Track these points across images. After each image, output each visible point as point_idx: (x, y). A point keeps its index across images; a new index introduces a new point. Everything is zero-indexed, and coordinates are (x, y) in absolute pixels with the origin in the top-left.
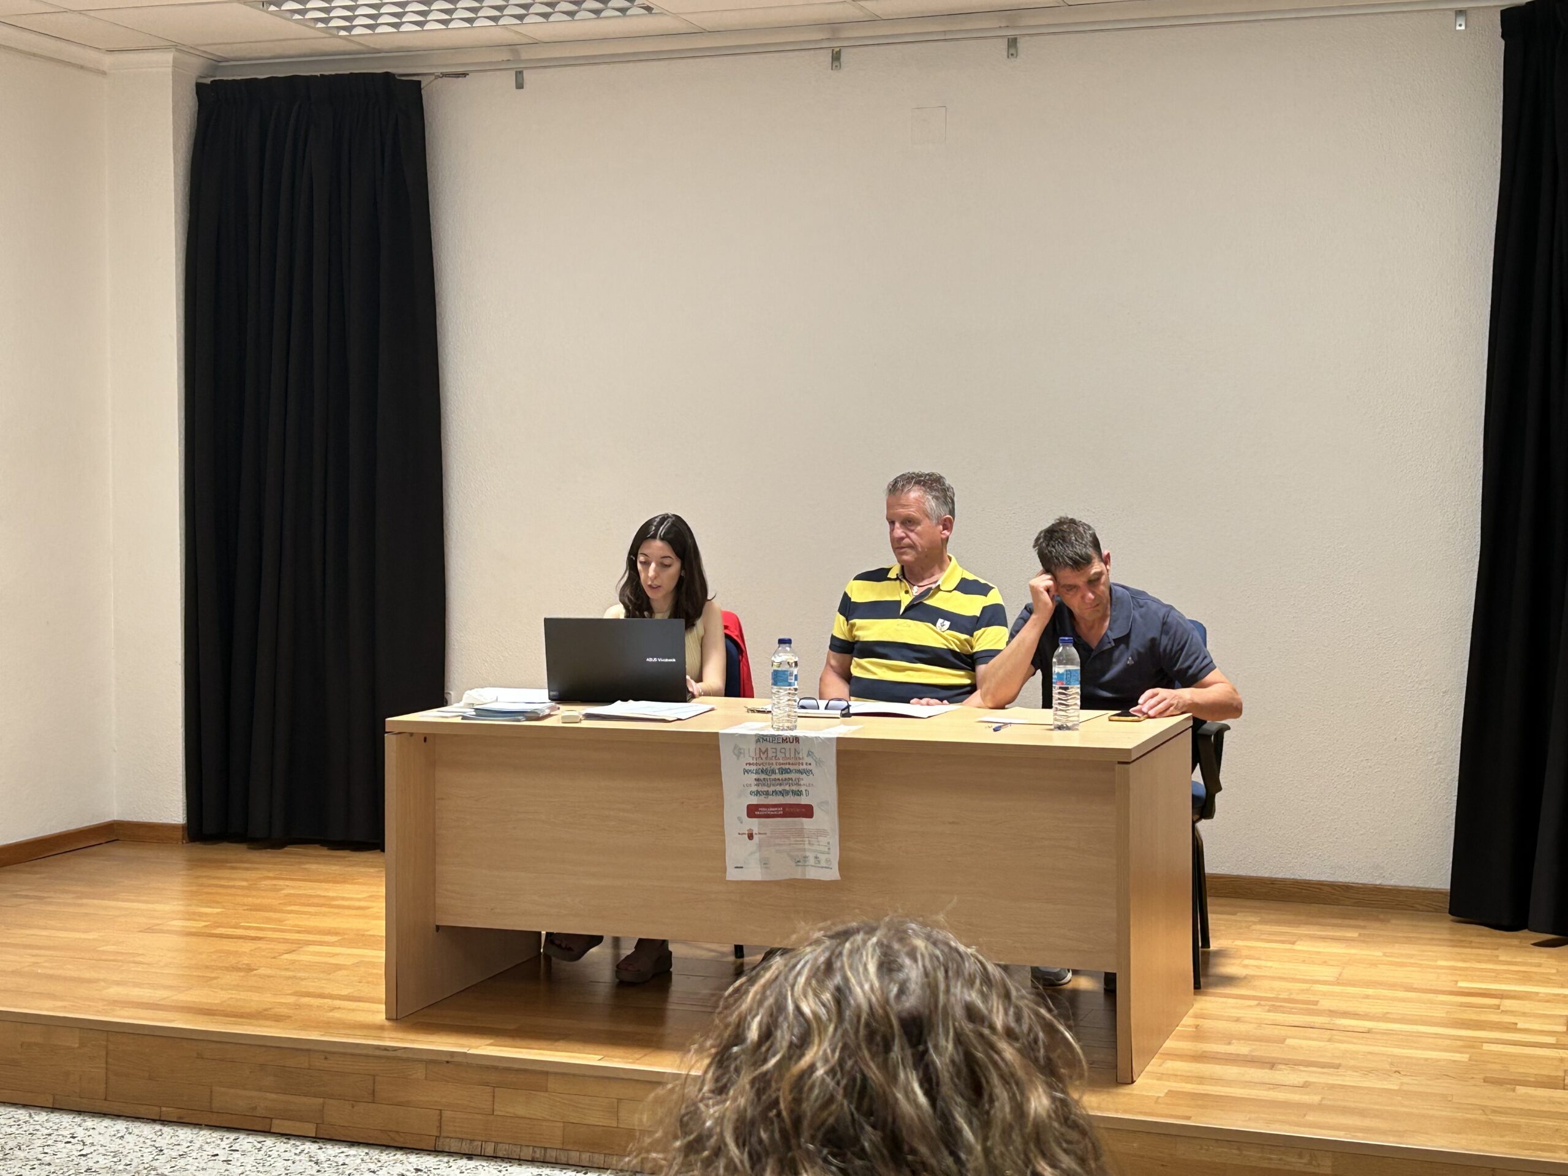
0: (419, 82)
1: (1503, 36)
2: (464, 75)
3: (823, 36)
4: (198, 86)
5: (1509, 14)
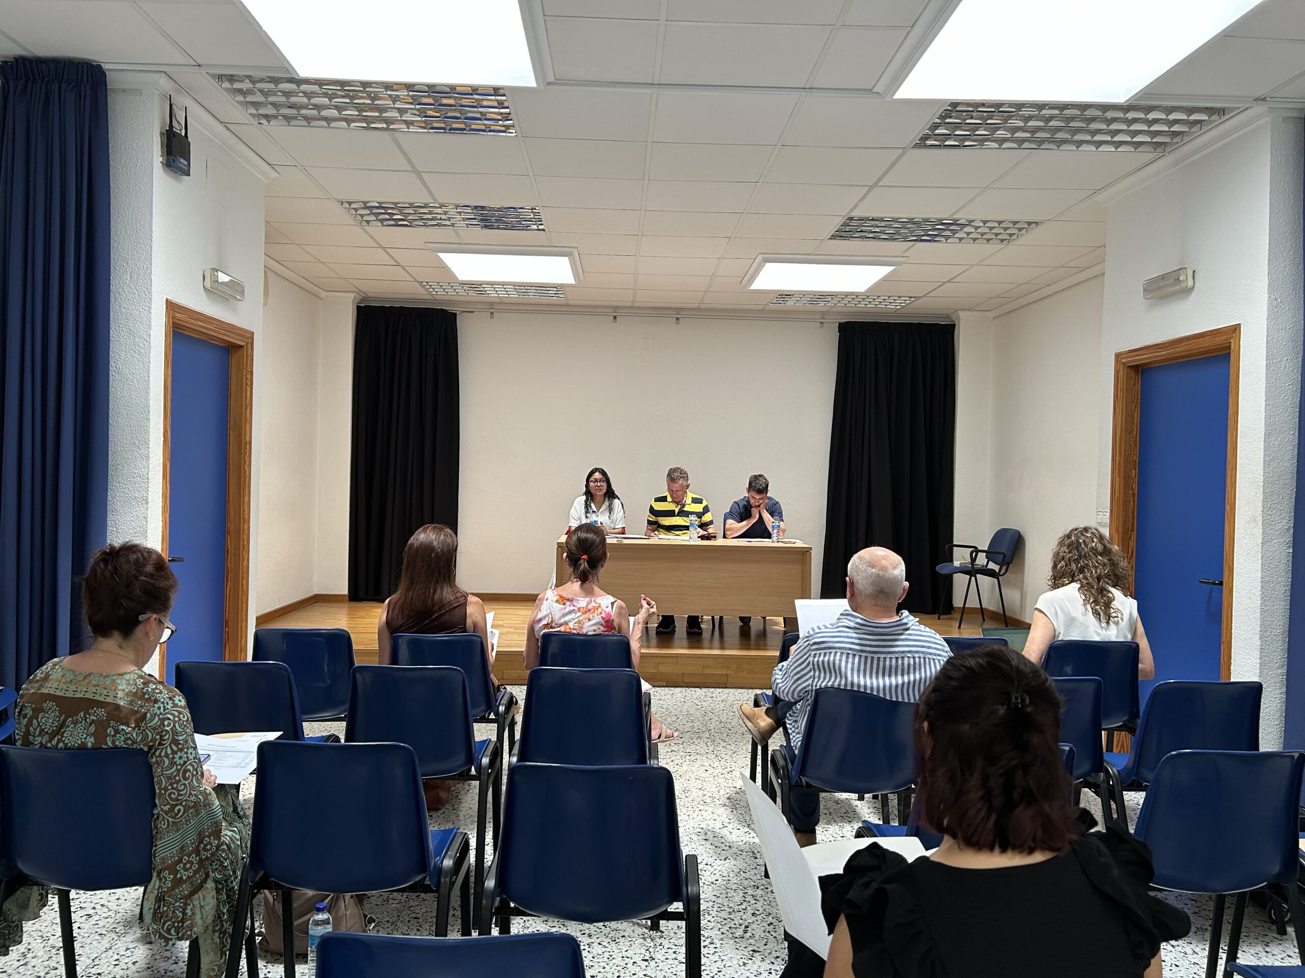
0: (456, 314)
1: (839, 332)
2: (473, 312)
3: (611, 311)
4: (358, 306)
5: (841, 325)
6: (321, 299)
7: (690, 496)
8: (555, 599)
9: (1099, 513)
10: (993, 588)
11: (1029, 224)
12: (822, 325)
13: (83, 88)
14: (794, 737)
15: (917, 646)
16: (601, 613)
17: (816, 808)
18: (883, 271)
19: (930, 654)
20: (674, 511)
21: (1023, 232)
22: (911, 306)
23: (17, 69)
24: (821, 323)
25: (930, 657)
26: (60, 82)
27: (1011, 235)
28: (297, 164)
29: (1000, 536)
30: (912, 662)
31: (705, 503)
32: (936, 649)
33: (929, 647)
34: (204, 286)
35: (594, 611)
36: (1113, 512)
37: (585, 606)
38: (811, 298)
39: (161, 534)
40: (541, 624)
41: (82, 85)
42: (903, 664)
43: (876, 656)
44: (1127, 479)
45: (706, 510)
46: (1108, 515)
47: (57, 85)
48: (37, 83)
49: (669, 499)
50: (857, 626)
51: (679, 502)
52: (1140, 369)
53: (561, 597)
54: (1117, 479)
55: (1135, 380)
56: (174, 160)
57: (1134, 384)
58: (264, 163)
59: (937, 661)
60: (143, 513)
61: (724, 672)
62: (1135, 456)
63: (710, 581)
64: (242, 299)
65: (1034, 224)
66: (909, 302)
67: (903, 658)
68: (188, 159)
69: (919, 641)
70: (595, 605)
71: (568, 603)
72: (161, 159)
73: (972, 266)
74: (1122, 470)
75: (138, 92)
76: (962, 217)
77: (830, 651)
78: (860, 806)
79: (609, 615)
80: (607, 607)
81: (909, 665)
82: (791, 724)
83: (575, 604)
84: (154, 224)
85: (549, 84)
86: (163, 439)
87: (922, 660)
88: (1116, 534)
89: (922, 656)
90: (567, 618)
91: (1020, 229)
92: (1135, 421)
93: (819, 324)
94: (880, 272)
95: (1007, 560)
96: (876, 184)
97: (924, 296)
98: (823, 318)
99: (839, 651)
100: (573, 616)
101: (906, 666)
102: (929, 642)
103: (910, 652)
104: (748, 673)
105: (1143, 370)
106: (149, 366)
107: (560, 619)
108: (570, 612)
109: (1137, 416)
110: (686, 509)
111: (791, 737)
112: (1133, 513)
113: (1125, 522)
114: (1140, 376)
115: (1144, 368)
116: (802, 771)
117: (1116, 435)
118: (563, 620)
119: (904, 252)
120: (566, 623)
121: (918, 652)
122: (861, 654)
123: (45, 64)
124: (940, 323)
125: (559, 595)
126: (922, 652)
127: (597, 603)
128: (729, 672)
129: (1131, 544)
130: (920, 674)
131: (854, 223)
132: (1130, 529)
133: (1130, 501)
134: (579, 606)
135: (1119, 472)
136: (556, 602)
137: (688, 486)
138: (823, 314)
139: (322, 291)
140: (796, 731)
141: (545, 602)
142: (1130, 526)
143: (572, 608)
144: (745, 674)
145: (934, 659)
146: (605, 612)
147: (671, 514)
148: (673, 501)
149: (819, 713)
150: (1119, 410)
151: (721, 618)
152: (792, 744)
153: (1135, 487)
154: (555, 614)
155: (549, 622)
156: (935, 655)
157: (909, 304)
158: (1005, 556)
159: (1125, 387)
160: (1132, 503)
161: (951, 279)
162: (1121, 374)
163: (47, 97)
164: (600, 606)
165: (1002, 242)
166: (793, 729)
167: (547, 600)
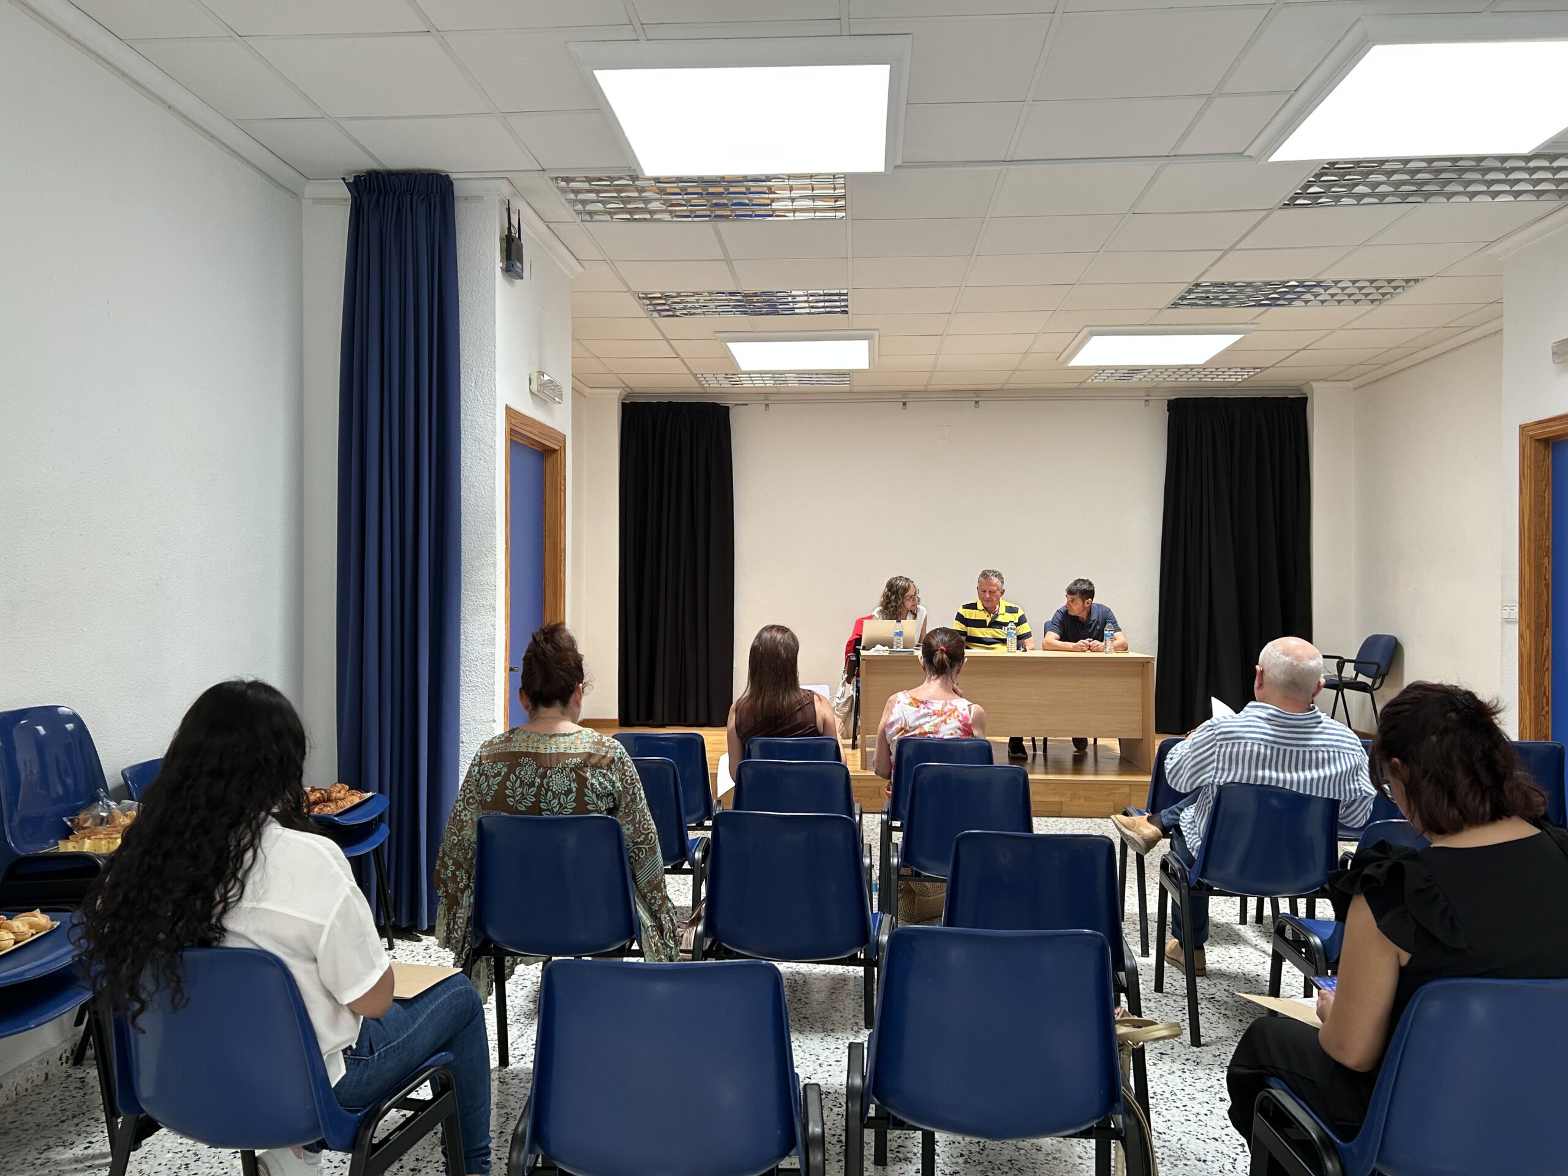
0: (729, 408)
1: (1168, 410)
2: (747, 405)
3: (900, 396)
4: (623, 403)
5: (1170, 402)
6: (585, 396)
7: (1003, 604)
8: (908, 701)
9: (1505, 608)
10: (1364, 703)
11: (1407, 281)
12: (1147, 403)
13: (432, 198)
14: (1190, 838)
15: (1330, 740)
16: (958, 716)
17: (1205, 924)
18: (1228, 340)
19: (1345, 748)
20: (985, 621)
21: (1400, 290)
22: (1252, 378)
23: (370, 185)
24: (1146, 401)
25: (1344, 751)
26: (412, 194)
27: (1384, 295)
28: (606, 258)
29: (1371, 644)
30: (1326, 756)
31: (1020, 613)
32: (1350, 743)
33: (1343, 742)
34: (530, 390)
35: (951, 714)
36: (1523, 605)
37: (940, 709)
38: (1124, 373)
39: (504, 642)
40: (894, 729)
41: (432, 196)
42: (1317, 758)
43: (1289, 749)
44: (1538, 569)
45: (1022, 620)
46: (1517, 609)
47: (409, 196)
48: (388, 196)
49: (980, 606)
50: (1269, 717)
51: (990, 609)
52: (1550, 443)
53: (914, 699)
54: (1527, 568)
55: (1545, 454)
56: (513, 265)
57: (1544, 460)
58: (573, 258)
59: (1351, 756)
60: (491, 621)
61: (1057, 799)
62: (1547, 541)
63: (1035, 697)
64: (561, 402)
65: (1413, 282)
66: (1253, 373)
67: (1317, 752)
68: (522, 263)
69: (1333, 734)
70: (951, 707)
71: (922, 706)
72: (501, 265)
73: (1334, 330)
74: (1532, 558)
75: (479, 199)
76: (1328, 277)
77: (1239, 741)
78: (1243, 930)
79: (966, 718)
80: (964, 710)
81: (1323, 759)
82: (1185, 826)
83: (929, 707)
84: (496, 331)
85: (897, 167)
86: (505, 546)
87: (1337, 754)
88: (1528, 631)
89: (1336, 750)
90: (922, 721)
91: (1396, 288)
92: (1547, 501)
93: (1144, 401)
94: (1224, 342)
95: (1382, 671)
96: (1232, 248)
97: (1272, 366)
98: (1148, 396)
99: (1249, 741)
100: (927, 719)
101: (1320, 760)
102: (1342, 736)
103: (1324, 746)
104: (1085, 801)
105: (1554, 444)
106: (495, 473)
107: (914, 722)
108: (925, 716)
109: (1548, 496)
110: (1000, 619)
111: (1186, 839)
112: (1547, 606)
113: (1538, 617)
114: (1550, 452)
115: (1555, 441)
116: (1203, 873)
117: (1523, 517)
118: (917, 723)
119: (1254, 319)
120: (920, 726)
121: (1332, 746)
122: (1273, 745)
123: (397, 176)
124: (1289, 396)
125: (911, 697)
126: (1337, 747)
127: (952, 705)
128: (1063, 799)
129: (1546, 642)
130: (1336, 768)
131: (1200, 289)
132: (1544, 626)
133: (1543, 592)
134: (934, 708)
135: (1529, 560)
136: (909, 704)
137: (1002, 593)
138: (1149, 391)
139: (586, 388)
140: (1193, 832)
141: (896, 705)
142: (1544, 622)
143: (926, 711)
144: (1082, 801)
145: (1348, 754)
146: (962, 715)
147: (980, 624)
148: (986, 609)
149: (1221, 811)
150: (1526, 490)
151: (1045, 740)
152: (1188, 846)
153: (1549, 576)
154: (908, 717)
155: (903, 726)
156: (1349, 749)
157: (1252, 375)
158: (1379, 667)
159: (1533, 462)
160: (1545, 594)
161: (1307, 346)
162: (1527, 448)
163: (399, 210)
164: (956, 709)
165: (1372, 303)
166: (1188, 831)
167: (899, 702)
